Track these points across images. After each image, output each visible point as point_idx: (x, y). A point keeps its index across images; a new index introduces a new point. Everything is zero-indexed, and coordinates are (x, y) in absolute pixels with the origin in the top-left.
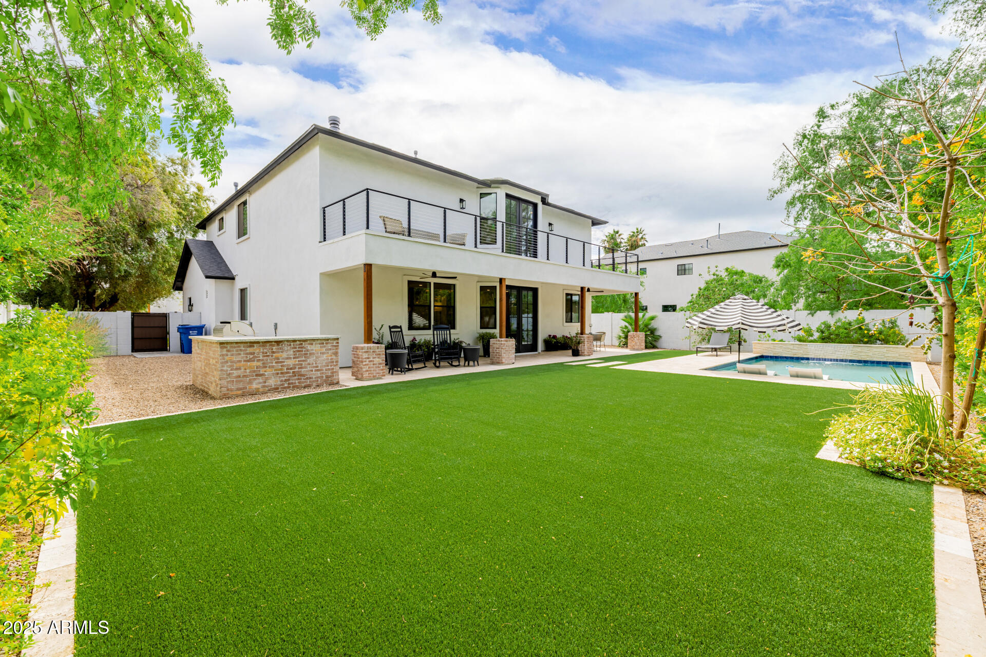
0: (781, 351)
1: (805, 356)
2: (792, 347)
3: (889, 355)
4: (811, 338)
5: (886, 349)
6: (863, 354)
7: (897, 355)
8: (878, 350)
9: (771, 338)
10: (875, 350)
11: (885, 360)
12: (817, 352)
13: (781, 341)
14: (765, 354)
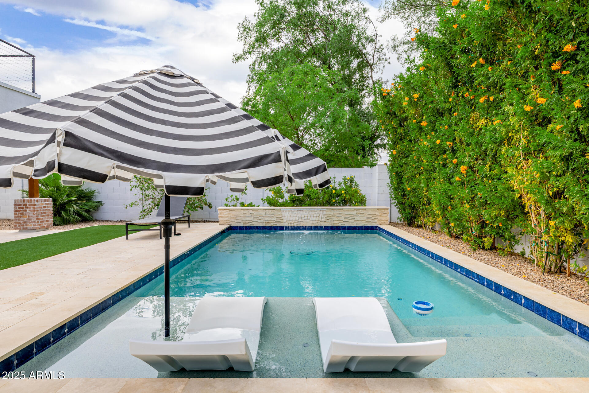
0: (251, 219)
1: (278, 225)
2: (263, 213)
3: (358, 218)
4: (281, 201)
5: (355, 212)
6: (335, 218)
7: (365, 218)
8: (349, 213)
9: (240, 201)
10: (346, 213)
11: (355, 224)
12: (291, 219)
13: (250, 205)
14: (233, 225)
